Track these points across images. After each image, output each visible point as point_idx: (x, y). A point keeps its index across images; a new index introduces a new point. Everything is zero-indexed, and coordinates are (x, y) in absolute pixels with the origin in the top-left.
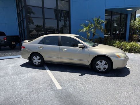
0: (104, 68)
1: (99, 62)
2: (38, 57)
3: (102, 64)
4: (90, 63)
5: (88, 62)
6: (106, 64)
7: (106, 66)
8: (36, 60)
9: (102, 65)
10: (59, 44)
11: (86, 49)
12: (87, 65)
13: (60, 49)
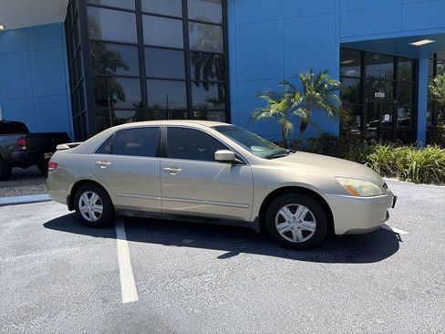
0: (305, 233)
1: (284, 212)
2: (95, 197)
3: (294, 218)
4: (256, 213)
5: (249, 212)
6: (308, 218)
7: (312, 226)
8: (89, 207)
9: (295, 222)
10: (161, 153)
11: (243, 167)
12: (248, 220)
13: (161, 168)
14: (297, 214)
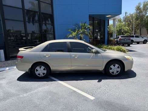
0: (117, 72)
1: (112, 67)
7: (119, 70)
10: (69, 51)
11: (99, 54)
12: (101, 70)
13: (71, 56)
14: (115, 67)
